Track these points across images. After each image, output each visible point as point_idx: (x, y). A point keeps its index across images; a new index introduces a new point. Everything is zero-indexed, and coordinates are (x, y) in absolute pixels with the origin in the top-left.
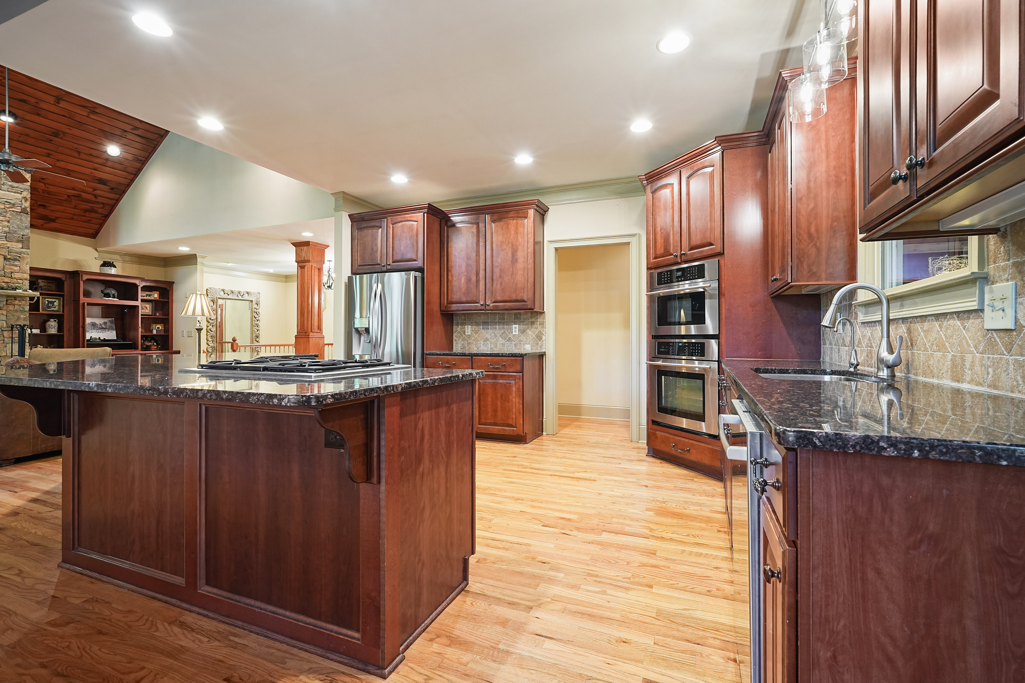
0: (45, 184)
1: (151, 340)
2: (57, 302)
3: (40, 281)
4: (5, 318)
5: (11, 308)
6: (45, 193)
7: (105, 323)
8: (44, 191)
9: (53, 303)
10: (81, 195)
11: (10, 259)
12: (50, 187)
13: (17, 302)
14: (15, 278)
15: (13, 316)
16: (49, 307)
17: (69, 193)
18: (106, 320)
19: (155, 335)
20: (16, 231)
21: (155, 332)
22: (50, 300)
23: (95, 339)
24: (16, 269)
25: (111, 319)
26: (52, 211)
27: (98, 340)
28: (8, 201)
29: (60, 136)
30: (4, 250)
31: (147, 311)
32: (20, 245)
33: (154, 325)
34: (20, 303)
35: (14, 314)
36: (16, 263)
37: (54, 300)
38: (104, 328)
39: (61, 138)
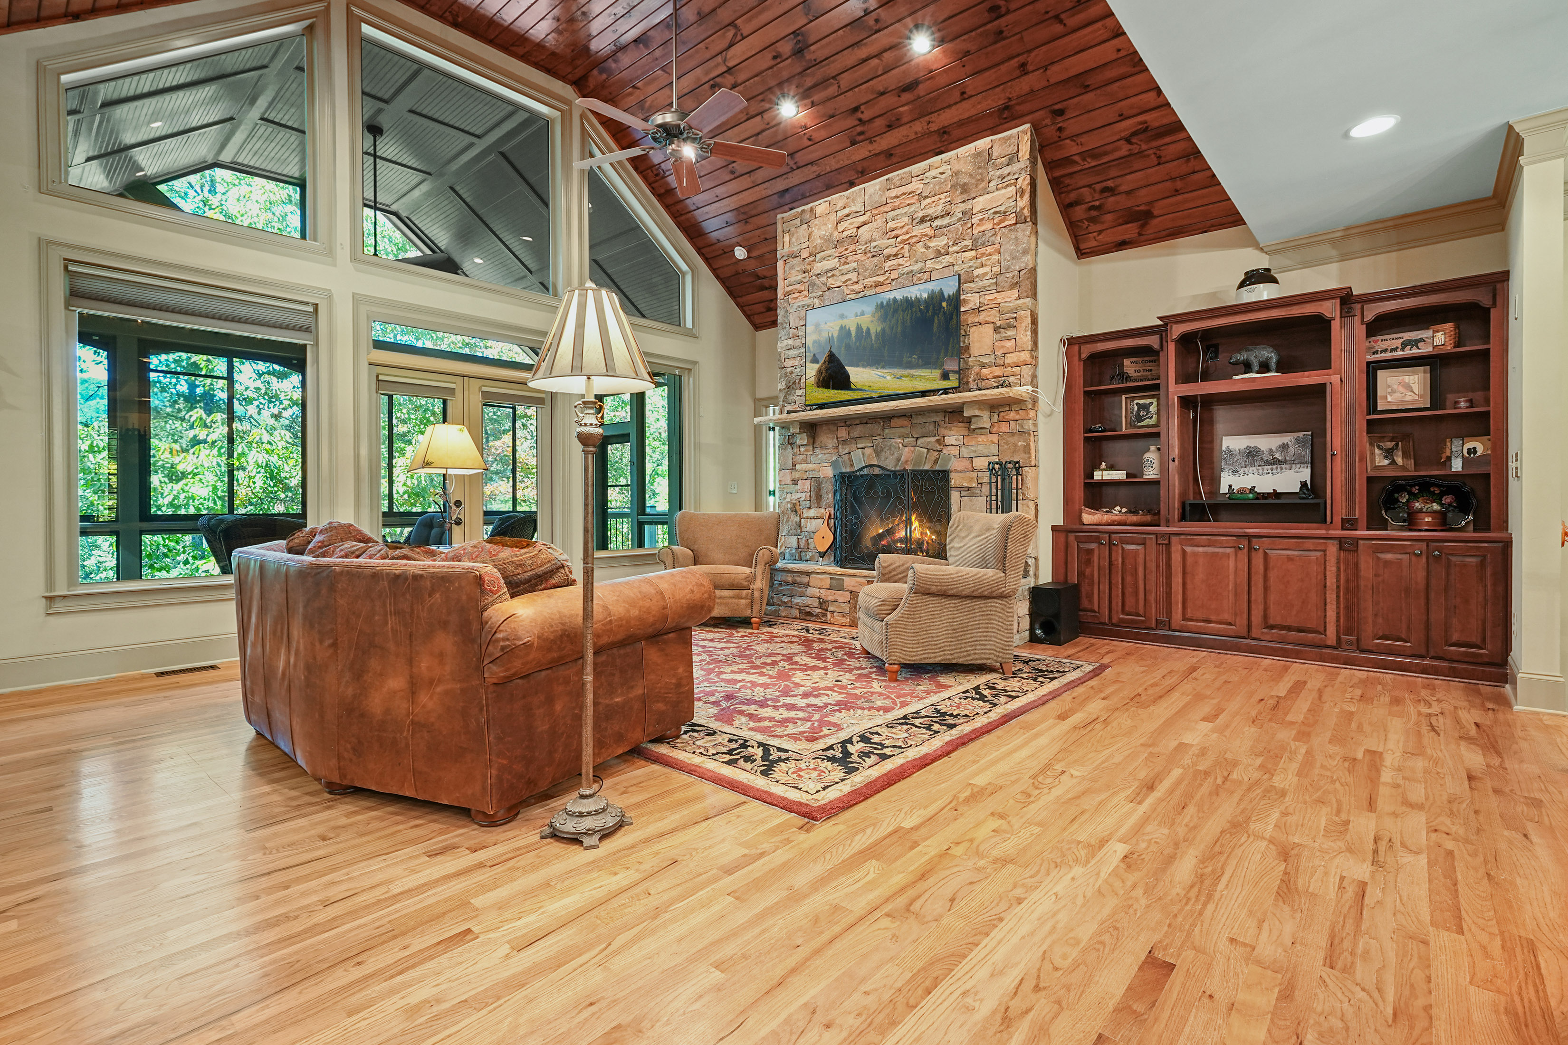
0: (1071, 138)
1: (1442, 495)
2: (1155, 403)
3: (1127, 362)
4: (994, 450)
5: (1004, 427)
6: (1089, 160)
7: (1284, 447)
8: (1083, 155)
9: (1145, 407)
10: (1146, 122)
11: (1000, 327)
12: (1084, 139)
13: (1012, 415)
14: (1009, 365)
15: (1007, 443)
16: (1140, 419)
17: (1124, 130)
18: (1287, 438)
19: (1457, 475)
20: (1009, 267)
21: (1457, 465)
22: (1141, 402)
23: (1242, 491)
24: (1010, 344)
25: (1301, 434)
26: (1128, 193)
27: (1251, 496)
28: (998, 209)
29: (1003, 10)
30: (993, 312)
31: (1410, 397)
32: (1015, 293)
33: (1457, 443)
34: (1018, 417)
35: (1009, 439)
36: (1011, 333)
37: (1148, 401)
38: (1279, 462)
39: (1008, 12)
